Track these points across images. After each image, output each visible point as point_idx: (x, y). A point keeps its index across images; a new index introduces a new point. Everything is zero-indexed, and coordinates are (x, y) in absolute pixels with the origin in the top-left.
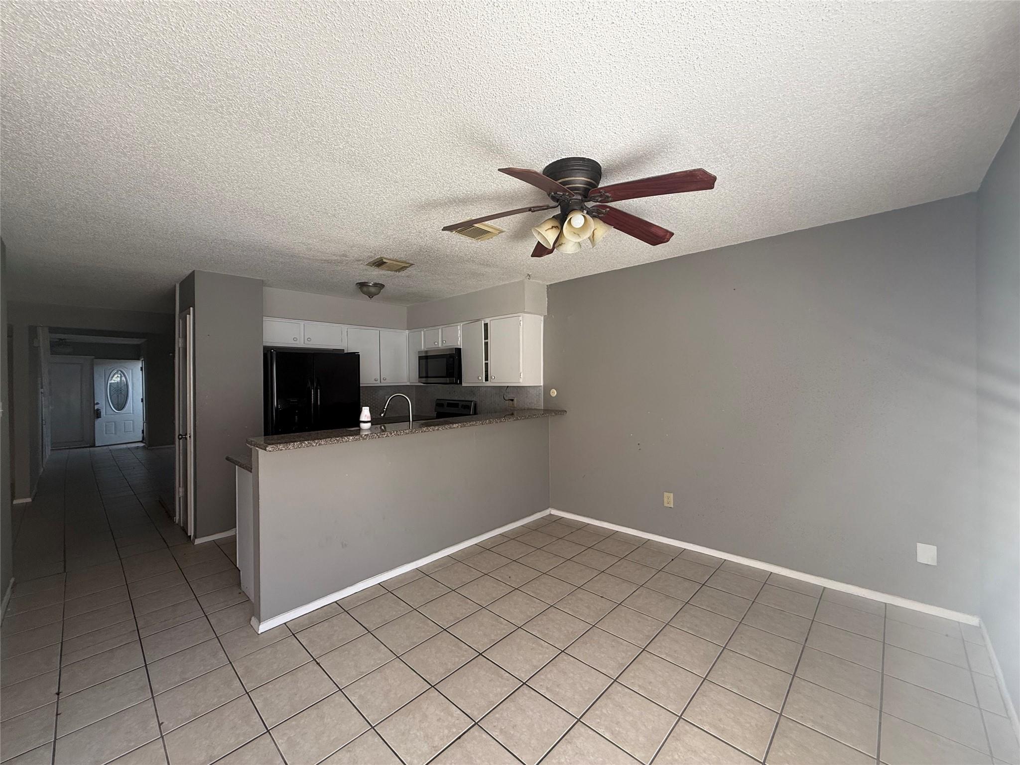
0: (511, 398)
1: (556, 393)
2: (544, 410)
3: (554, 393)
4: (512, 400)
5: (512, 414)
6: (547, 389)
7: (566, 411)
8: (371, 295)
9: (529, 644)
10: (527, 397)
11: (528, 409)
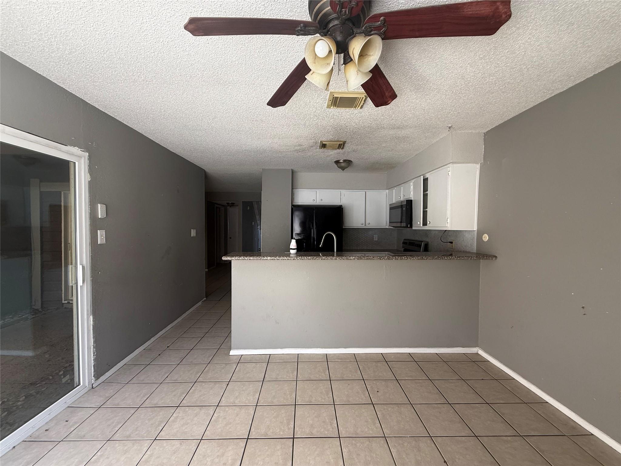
0: (450, 241)
1: (488, 238)
2: (477, 253)
3: (486, 238)
4: (452, 243)
5: (451, 255)
6: (480, 234)
7: (496, 257)
8: (343, 169)
9: (330, 456)
10: (463, 240)
11: (464, 252)
